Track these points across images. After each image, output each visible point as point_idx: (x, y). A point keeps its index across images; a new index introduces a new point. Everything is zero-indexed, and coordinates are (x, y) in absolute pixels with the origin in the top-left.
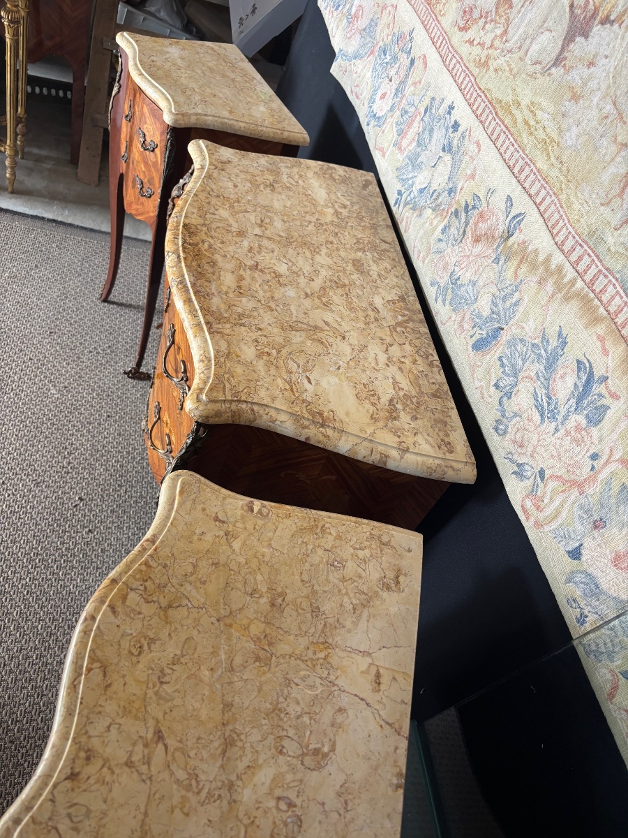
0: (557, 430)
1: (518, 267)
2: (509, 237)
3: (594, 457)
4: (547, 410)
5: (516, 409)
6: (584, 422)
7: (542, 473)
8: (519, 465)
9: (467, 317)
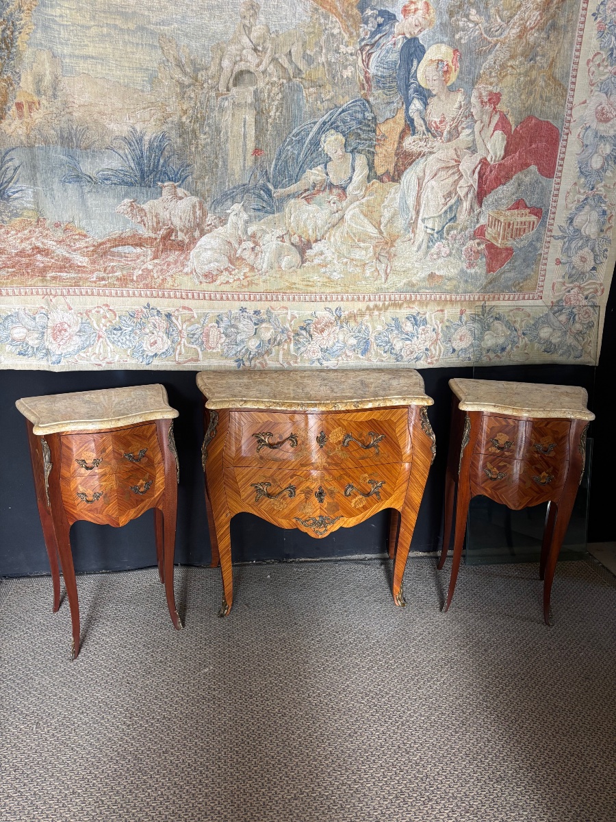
0: (418, 337)
1: (355, 320)
2: (340, 317)
3: (434, 330)
4: (409, 337)
5: (399, 348)
6: (424, 327)
7: (427, 350)
8: (416, 358)
9: (347, 352)
